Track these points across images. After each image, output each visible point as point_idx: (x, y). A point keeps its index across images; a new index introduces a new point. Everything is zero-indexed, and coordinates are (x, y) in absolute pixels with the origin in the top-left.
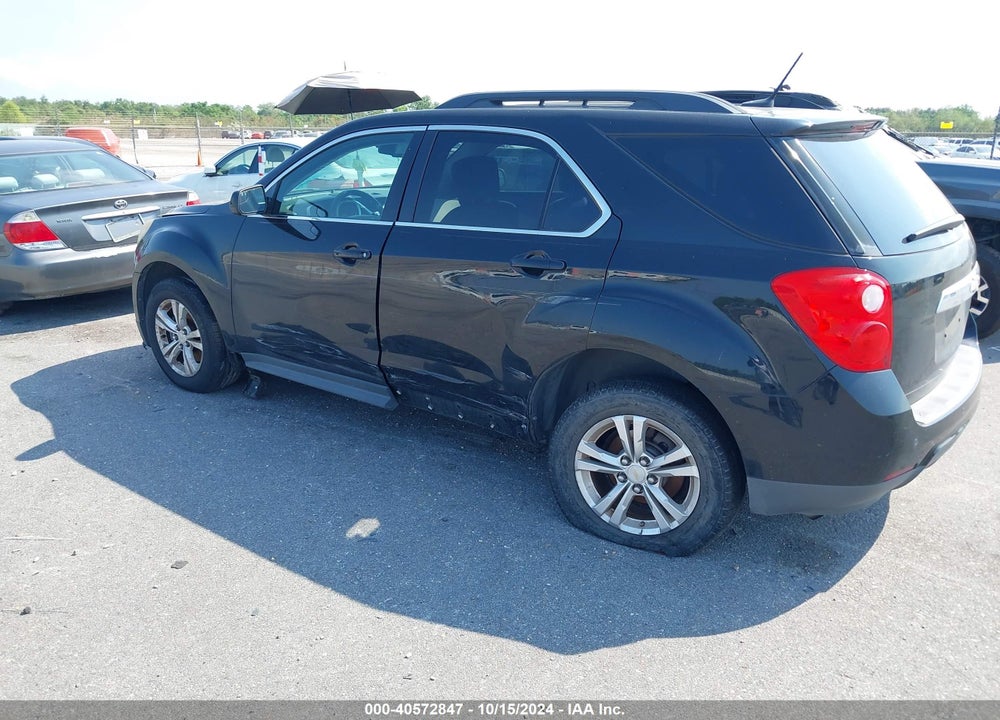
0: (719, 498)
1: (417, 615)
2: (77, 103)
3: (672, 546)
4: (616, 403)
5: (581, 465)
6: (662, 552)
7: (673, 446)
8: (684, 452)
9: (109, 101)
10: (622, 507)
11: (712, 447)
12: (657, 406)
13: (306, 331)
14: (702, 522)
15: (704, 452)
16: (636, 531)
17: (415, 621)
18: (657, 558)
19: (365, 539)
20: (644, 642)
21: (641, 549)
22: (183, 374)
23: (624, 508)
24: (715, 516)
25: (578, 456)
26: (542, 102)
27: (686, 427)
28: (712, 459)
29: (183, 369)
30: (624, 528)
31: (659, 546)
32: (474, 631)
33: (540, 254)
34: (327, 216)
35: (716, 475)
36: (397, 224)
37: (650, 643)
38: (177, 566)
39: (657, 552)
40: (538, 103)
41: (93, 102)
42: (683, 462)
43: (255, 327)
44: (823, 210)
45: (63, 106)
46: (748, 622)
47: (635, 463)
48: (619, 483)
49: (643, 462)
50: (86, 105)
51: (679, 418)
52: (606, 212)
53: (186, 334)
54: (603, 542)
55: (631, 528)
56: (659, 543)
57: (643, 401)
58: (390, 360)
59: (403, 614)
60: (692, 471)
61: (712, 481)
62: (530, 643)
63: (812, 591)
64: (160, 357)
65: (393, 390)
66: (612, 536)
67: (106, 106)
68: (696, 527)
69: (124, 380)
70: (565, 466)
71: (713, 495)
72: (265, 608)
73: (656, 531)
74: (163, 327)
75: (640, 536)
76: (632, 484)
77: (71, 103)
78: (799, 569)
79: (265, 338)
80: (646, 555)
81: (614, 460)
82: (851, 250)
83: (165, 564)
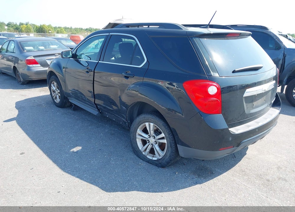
0: (171, 150)
1: (73, 175)
2: (80, 29)
3: (160, 164)
4: (146, 118)
5: (138, 136)
6: (157, 165)
7: (160, 133)
8: (163, 135)
9: (87, 28)
10: (148, 150)
11: (169, 134)
12: (156, 120)
13: (80, 92)
14: (167, 157)
15: (167, 136)
16: (151, 158)
17: (72, 176)
18: (154, 167)
19: (75, 152)
20: (132, 192)
21: (151, 164)
22: (57, 102)
23: (148, 151)
24: (170, 156)
25: (137, 134)
26: (149, 26)
27: (163, 127)
28: (169, 138)
29: (57, 101)
30: (148, 157)
31: (156, 163)
32: (86, 182)
33: (129, 72)
34: (90, 60)
35: (170, 143)
36: (99, 62)
37: (135, 193)
38: (22, 154)
39: (155, 165)
40: (147, 26)
41: (83, 28)
42: (163, 138)
43: (70, 90)
44: (201, 61)
45: (76, 29)
46: (169, 190)
47: (151, 137)
48: (147, 143)
49: (153, 137)
50: (82, 29)
51: (161, 124)
52: (146, 60)
53: (57, 91)
54: (141, 161)
55: (150, 157)
56: (156, 162)
57: (152, 118)
58: (97, 101)
59: (70, 174)
60: (165, 141)
61: (169, 145)
62: (99, 187)
63: (196, 183)
64: (52, 97)
65: (99, 110)
66: (144, 159)
67: (87, 29)
68: (166, 159)
69: (44, 103)
70: (134, 137)
71: (170, 149)
72: (35, 168)
73: (155, 159)
74: (53, 89)
75: (152, 160)
76: (151, 144)
77: (78, 28)
78: (197, 176)
79: (72, 93)
80: (151, 166)
81: (146, 136)
82: (208, 74)
83: (19, 153)
